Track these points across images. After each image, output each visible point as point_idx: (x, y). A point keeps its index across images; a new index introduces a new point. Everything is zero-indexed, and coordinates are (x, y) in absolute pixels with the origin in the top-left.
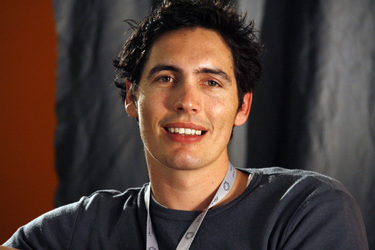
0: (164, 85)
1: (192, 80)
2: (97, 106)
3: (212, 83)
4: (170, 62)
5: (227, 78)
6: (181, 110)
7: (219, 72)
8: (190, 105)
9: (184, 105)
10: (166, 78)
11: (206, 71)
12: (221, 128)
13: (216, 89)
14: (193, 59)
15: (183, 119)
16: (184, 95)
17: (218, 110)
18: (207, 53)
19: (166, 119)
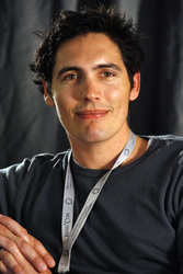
0: (71, 82)
1: (91, 75)
2: (11, 94)
3: (108, 74)
4: (72, 64)
5: (118, 68)
6: (87, 100)
7: (111, 65)
8: (93, 95)
9: (89, 96)
10: (72, 76)
11: (101, 66)
12: (119, 107)
13: (111, 78)
14: (89, 59)
15: (89, 107)
16: (87, 88)
17: (115, 95)
18: (100, 53)
19: (77, 108)
